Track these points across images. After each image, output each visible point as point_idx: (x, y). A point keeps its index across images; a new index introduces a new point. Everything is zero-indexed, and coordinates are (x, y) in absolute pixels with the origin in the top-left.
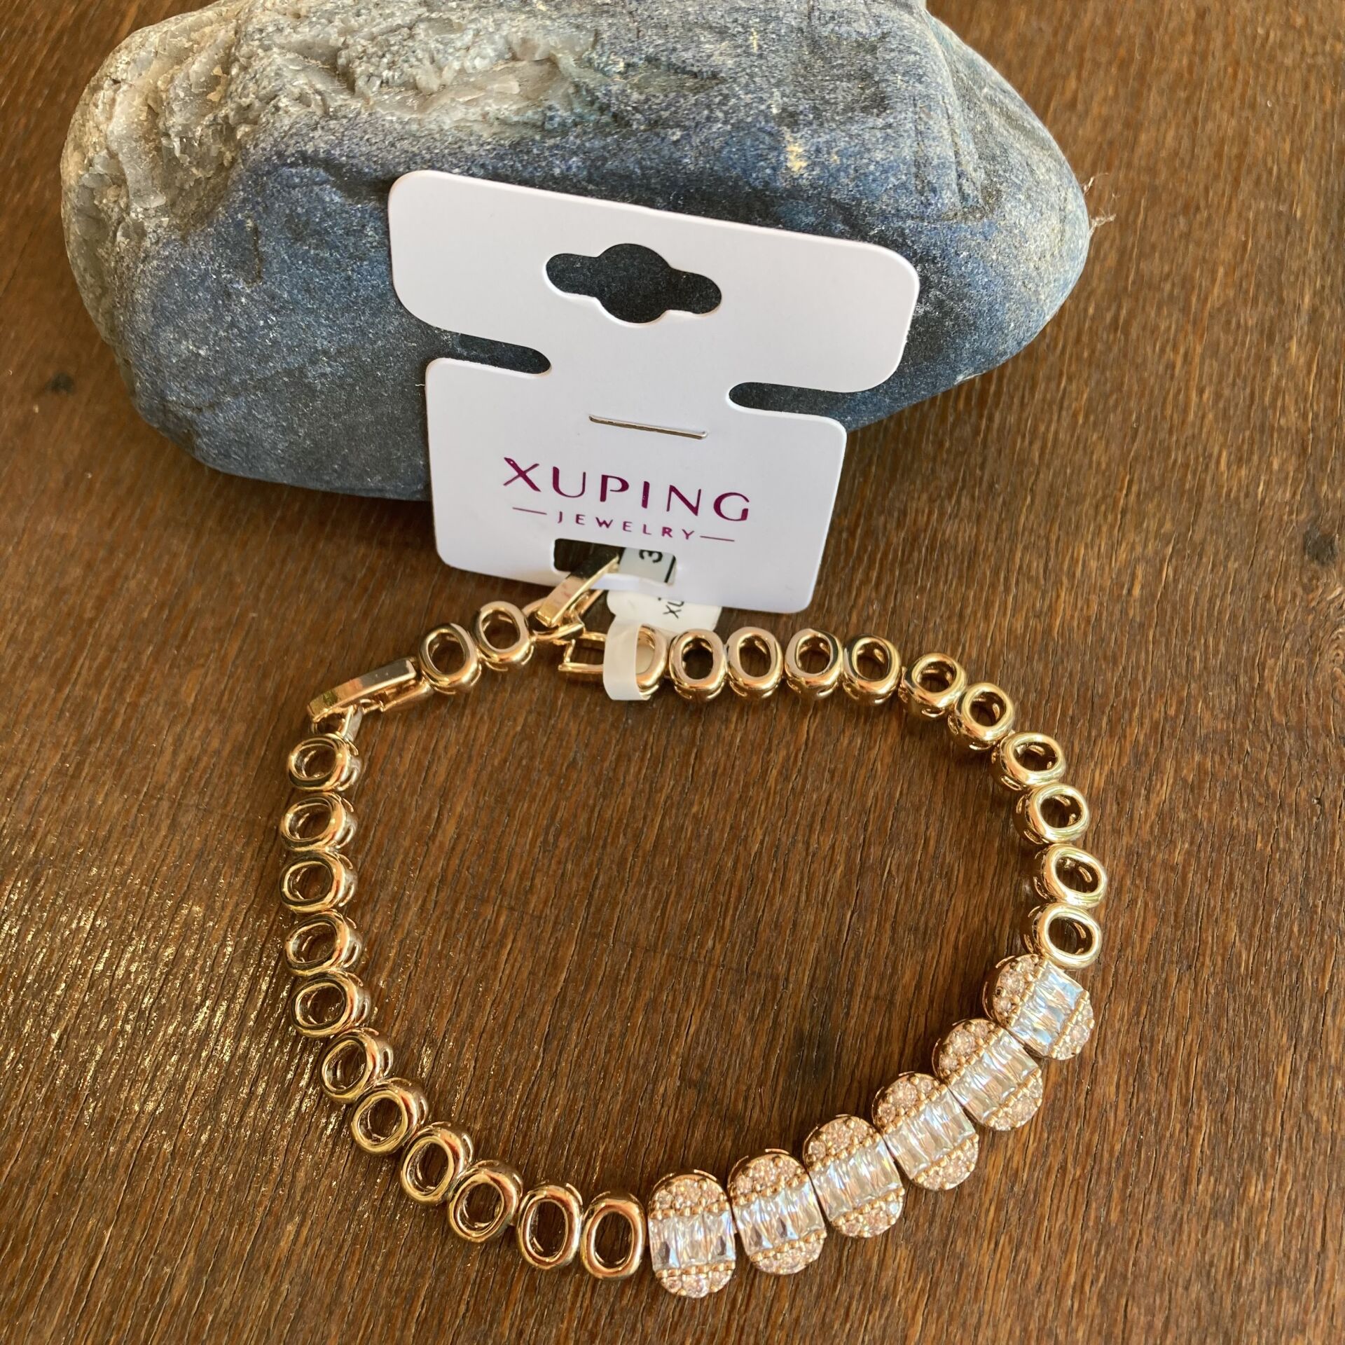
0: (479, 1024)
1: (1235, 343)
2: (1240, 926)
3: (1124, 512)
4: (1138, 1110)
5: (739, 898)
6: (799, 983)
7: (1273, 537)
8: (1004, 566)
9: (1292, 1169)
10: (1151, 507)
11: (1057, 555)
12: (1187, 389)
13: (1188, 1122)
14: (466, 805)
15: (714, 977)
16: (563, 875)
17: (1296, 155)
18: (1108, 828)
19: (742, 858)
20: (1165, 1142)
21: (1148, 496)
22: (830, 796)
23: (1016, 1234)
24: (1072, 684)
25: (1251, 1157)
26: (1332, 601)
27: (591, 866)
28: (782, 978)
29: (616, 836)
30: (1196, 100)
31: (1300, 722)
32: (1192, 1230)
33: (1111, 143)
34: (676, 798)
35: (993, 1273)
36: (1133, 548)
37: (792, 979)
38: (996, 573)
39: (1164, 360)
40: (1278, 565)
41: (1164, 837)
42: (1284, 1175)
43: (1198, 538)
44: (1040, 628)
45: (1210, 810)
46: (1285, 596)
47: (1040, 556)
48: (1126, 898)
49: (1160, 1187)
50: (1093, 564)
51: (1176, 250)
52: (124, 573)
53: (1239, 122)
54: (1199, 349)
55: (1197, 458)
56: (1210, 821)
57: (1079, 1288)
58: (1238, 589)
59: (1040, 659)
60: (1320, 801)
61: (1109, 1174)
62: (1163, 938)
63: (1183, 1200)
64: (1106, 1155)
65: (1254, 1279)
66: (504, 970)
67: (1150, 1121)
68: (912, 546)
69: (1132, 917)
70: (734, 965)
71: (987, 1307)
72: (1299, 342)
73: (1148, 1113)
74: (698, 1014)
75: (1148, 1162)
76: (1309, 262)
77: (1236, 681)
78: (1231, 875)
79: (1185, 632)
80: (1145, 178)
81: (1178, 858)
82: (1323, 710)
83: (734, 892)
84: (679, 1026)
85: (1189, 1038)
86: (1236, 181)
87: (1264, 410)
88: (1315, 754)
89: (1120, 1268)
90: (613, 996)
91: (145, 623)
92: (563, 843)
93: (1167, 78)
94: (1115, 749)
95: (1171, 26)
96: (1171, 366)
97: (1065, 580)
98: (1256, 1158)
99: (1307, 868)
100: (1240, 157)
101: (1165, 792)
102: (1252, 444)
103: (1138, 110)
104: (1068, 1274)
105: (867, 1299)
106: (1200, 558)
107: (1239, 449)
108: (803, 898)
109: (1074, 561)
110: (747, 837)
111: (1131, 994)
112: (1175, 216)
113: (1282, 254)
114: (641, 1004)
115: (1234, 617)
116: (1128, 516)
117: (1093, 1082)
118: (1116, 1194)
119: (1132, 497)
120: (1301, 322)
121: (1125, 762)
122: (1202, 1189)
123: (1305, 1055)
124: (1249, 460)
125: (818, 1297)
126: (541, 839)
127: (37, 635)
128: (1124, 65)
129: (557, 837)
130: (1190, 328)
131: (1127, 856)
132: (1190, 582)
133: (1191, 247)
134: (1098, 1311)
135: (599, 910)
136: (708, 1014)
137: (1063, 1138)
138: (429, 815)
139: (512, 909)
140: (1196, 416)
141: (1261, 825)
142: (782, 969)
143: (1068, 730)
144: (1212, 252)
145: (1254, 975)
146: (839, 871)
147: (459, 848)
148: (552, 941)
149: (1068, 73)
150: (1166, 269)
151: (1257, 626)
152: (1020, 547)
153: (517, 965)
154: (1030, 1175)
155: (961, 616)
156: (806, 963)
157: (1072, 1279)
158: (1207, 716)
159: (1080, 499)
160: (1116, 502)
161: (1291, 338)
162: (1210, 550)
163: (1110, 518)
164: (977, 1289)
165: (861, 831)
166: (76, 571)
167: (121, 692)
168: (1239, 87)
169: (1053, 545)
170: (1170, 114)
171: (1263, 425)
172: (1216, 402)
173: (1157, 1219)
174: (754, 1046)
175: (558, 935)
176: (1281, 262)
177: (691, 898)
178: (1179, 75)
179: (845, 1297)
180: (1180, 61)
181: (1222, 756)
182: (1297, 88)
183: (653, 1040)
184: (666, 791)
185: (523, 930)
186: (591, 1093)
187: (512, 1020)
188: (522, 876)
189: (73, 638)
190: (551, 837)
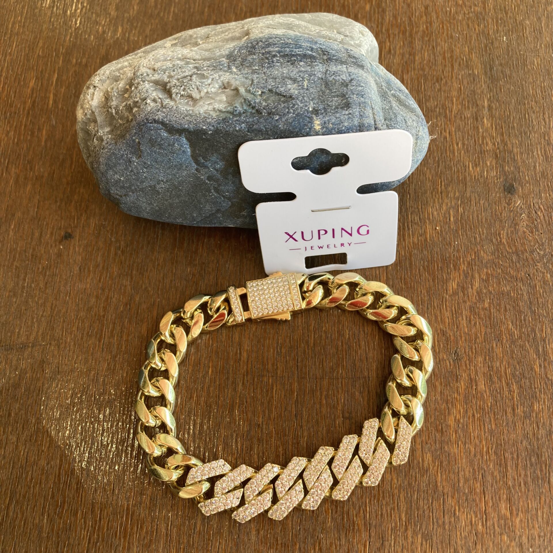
0: (272, 416)
1: (465, 124)
2: (512, 323)
3: (441, 193)
4: (493, 391)
5: (346, 354)
6: (373, 377)
7: (493, 189)
9: (546, 397)
10: (450, 189)
11: (422, 213)
12: (453, 144)
13: (510, 391)
14: (248, 346)
15: (345, 382)
16: (286, 361)
17: (470, 52)
18: (461, 301)
19: (344, 341)
20: (504, 399)
21: (448, 185)
23: (463, 440)
24: (438, 256)
25: (533, 397)
26: (518, 206)
27: (295, 355)
28: (367, 377)
29: (300, 344)
30: (432, 39)
31: (516, 250)
32: (519, 425)
33: (406, 63)
34: (317, 327)
35: (459, 454)
36: (447, 204)
37: (370, 376)
39: (443, 136)
40: (497, 198)
41: (481, 299)
42: (544, 399)
43: (468, 195)
44: (423, 240)
45: (493, 287)
46: (501, 208)
47: (417, 215)
48: (473, 323)
49: (506, 413)
50: (435, 213)
51: (437, 95)
52: (110, 297)
53: (448, 45)
54: (453, 130)
55: (461, 168)
56: (494, 290)
57: (488, 452)
58: (485, 210)
59: (425, 250)
60: (529, 275)
61: (488, 413)
62: (488, 333)
63: (514, 415)
64: (486, 408)
65: (542, 435)
66: (275, 397)
67: (498, 393)
69: (476, 329)
70: (350, 377)
71: (460, 465)
72: (487, 118)
73: (497, 391)
74: (343, 395)
75: (500, 407)
76: (484, 89)
77: (492, 241)
78: (505, 307)
79: (471, 229)
80: (421, 72)
81: (487, 305)
82: (523, 244)
83: (344, 353)
84: (338, 401)
85: (504, 363)
86: (452, 66)
87: (480, 145)
88: (524, 259)
89: (499, 442)
90: (314, 396)
91: (122, 312)
92: (283, 351)
93: (420, 34)
94: (457, 274)
95: (417, 15)
96: (445, 138)
97: (427, 221)
98: (534, 397)
99: (529, 298)
100: (452, 57)
101: (477, 285)
102: (479, 159)
103: (413, 48)
104: (483, 449)
105: (421, 472)
106: (470, 202)
107: (475, 161)
108: (367, 349)
109: (429, 214)
110: (343, 334)
111: (482, 354)
112: (434, 83)
113: (474, 88)
114: (323, 397)
115: (486, 219)
116: (443, 194)
117: (476, 385)
118: (492, 420)
119: (443, 187)
120: (486, 111)
121: (462, 278)
122: (519, 411)
123: (543, 359)
124: (479, 164)
125: (405, 476)
126: (276, 351)
127: (86, 325)
128: (404, 33)
129: (281, 349)
130: (449, 123)
131: (470, 309)
132: (469, 211)
133: (442, 94)
134: (495, 458)
135: (301, 370)
136: (346, 395)
137: (471, 406)
138: (236, 352)
139: (272, 376)
140: (458, 153)
141: (511, 287)
142: (366, 374)
143: (440, 272)
144: (450, 94)
145: (521, 337)
146: (377, 338)
147: (250, 361)
148: (289, 383)
149: (386, 40)
150: (436, 103)
151: (495, 221)
152: (410, 213)
153: (280, 394)
154: (463, 420)
156: (374, 370)
157: (485, 450)
158: (485, 255)
159: (426, 192)
160: (438, 190)
161: (484, 118)
162: (473, 198)
163: (437, 196)
164: (455, 461)
166: (93, 300)
167: (121, 337)
168: (445, 31)
169: (420, 210)
170: (424, 47)
171: (481, 151)
172: (463, 147)
173: (507, 424)
174: (364, 401)
175: (290, 381)
176: (474, 91)
177: (331, 358)
178: (424, 31)
179: (414, 474)
180: (423, 27)
181: (493, 268)
182: (465, 27)
183: (330, 407)
184: (313, 325)
185: (278, 382)
186: (315, 429)
187: (283, 412)
188: (273, 365)
189: (99, 323)
190: (279, 350)
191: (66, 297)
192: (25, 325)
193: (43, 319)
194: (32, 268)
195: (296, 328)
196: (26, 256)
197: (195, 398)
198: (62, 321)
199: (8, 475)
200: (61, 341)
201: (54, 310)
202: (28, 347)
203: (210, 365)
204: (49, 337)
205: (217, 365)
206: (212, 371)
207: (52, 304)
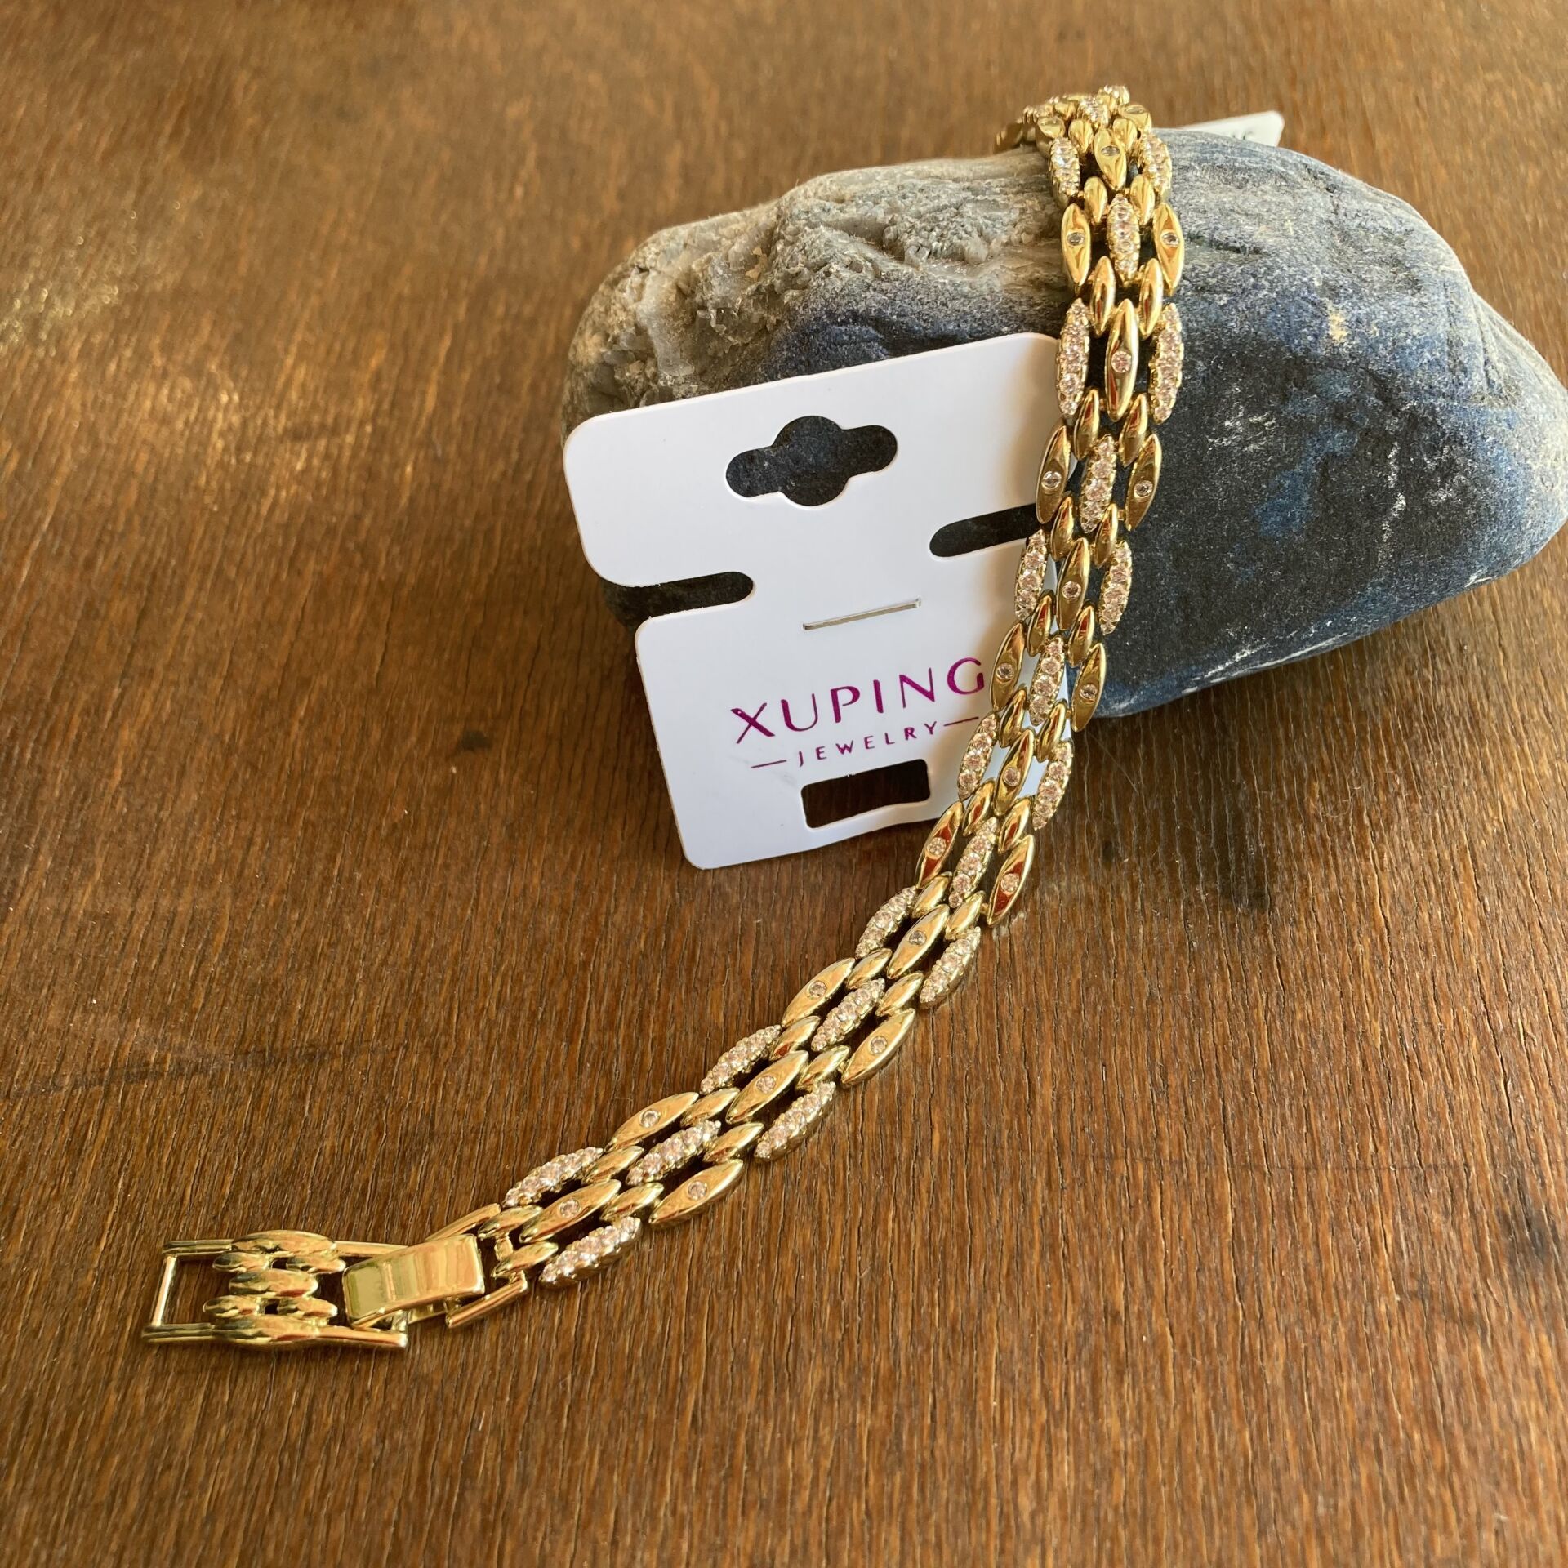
0: (1158, 1288)
5: (1383, 1094)
6: (1480, 1165)
8: (1507, 718)
14: (1054, 1064)
15: (1390, 1178)
16: (1187, 1113)
19: (1368, 1052)
22: (1433, 972)
27: (1213, 1097)
28: (1461, 1163)
29: (1227, 1062)
34: (1275, 1010)
37: (1472, 1163)
38: (1501, 725)
52: (603, 910)
68: (1410, 718)
70: (1406, 1163)
74: (1388, 1221)
83: (1375, 1090)
84: (1373, 1241)
90: (1291, 1224)
91: (645, 956)
92: (1174, 1080)
110: (1365, 1031)
114: (1323, 1226)
126: (1149, 1082)
127: (527, 992)
129: (1164, 1076)
135: (1240, 1142)
136: (1399, 1218)
138: (1019, 1083)
139: (1147, 1161)
142: (1456, 1154)
146: (1474, 1044)
147: (1065, 1110)
148: (1203, 1182)
153: (1176, 1217)
155: (1486, 773)
156: (1479, 1142)
165: (1479, 1000)
166: (551, 919)
167: (642, 1029)
168: (1531, 267)
174: (1460, 1240)
175: (1207, 1175)
177: (1333, 1106)
183: (1351, 1260)
184: (1262, 1005)
185: (1167, 1178)
186: (1309, 1331)
187: (1193, 1275)
188: (1143, 1123)
189: (570, 986)
190: (1157, 1077)
191: (464, 909)
192: (325, 989)
193: (386, 972)
194: (359, 827)
195: (1208, 1013)
196: (338, 793)
197: (890, 1224)
198: (448, 976)
199: (240, 1476)
200: (443, 1040)
201: (424, 948)
202: (334, 1055)
203: (936, 1119)
204: (402, 1027)
205: (959, 1120)
206: (944, 1141)
207: (418, 932)
